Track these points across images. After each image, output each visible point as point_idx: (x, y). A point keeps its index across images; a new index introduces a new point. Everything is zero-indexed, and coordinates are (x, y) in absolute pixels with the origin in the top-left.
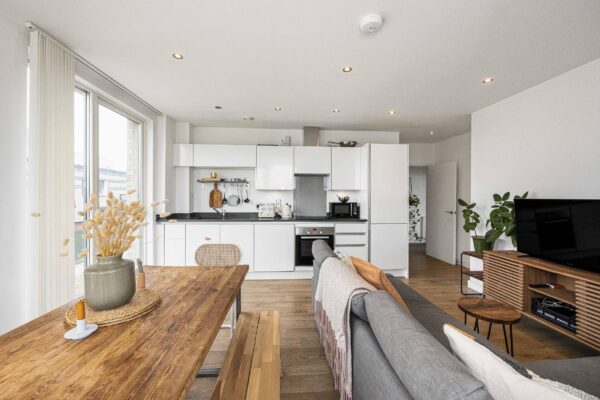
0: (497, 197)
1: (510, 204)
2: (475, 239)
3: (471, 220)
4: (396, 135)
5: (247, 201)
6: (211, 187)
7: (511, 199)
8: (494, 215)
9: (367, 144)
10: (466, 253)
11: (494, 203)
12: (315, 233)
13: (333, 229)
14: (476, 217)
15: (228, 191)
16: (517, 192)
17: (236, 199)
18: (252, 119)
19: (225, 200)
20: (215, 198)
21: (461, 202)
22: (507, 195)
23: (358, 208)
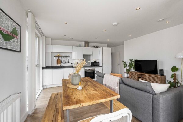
0: (130, 60)
1: (133, 62)
2: (126, 69)
3: (125, 65)
4: (107, 45)
5: (68, 62)
6: (57, 58)
7: (133, 60)
8: (130, 64)
9: (102, 47)
10: (125, 73)
11: (130, 61)
12: (90, 70)
13: (94, 69)
14: (126, 65)
15: (63, 59)
16: (134, 59)
17: (65, 62)
18: (72, 39)
19: (62, 62)
20: (59, 62)
21: (123, 61)
22: (132, 60)
23: (99, 64)
